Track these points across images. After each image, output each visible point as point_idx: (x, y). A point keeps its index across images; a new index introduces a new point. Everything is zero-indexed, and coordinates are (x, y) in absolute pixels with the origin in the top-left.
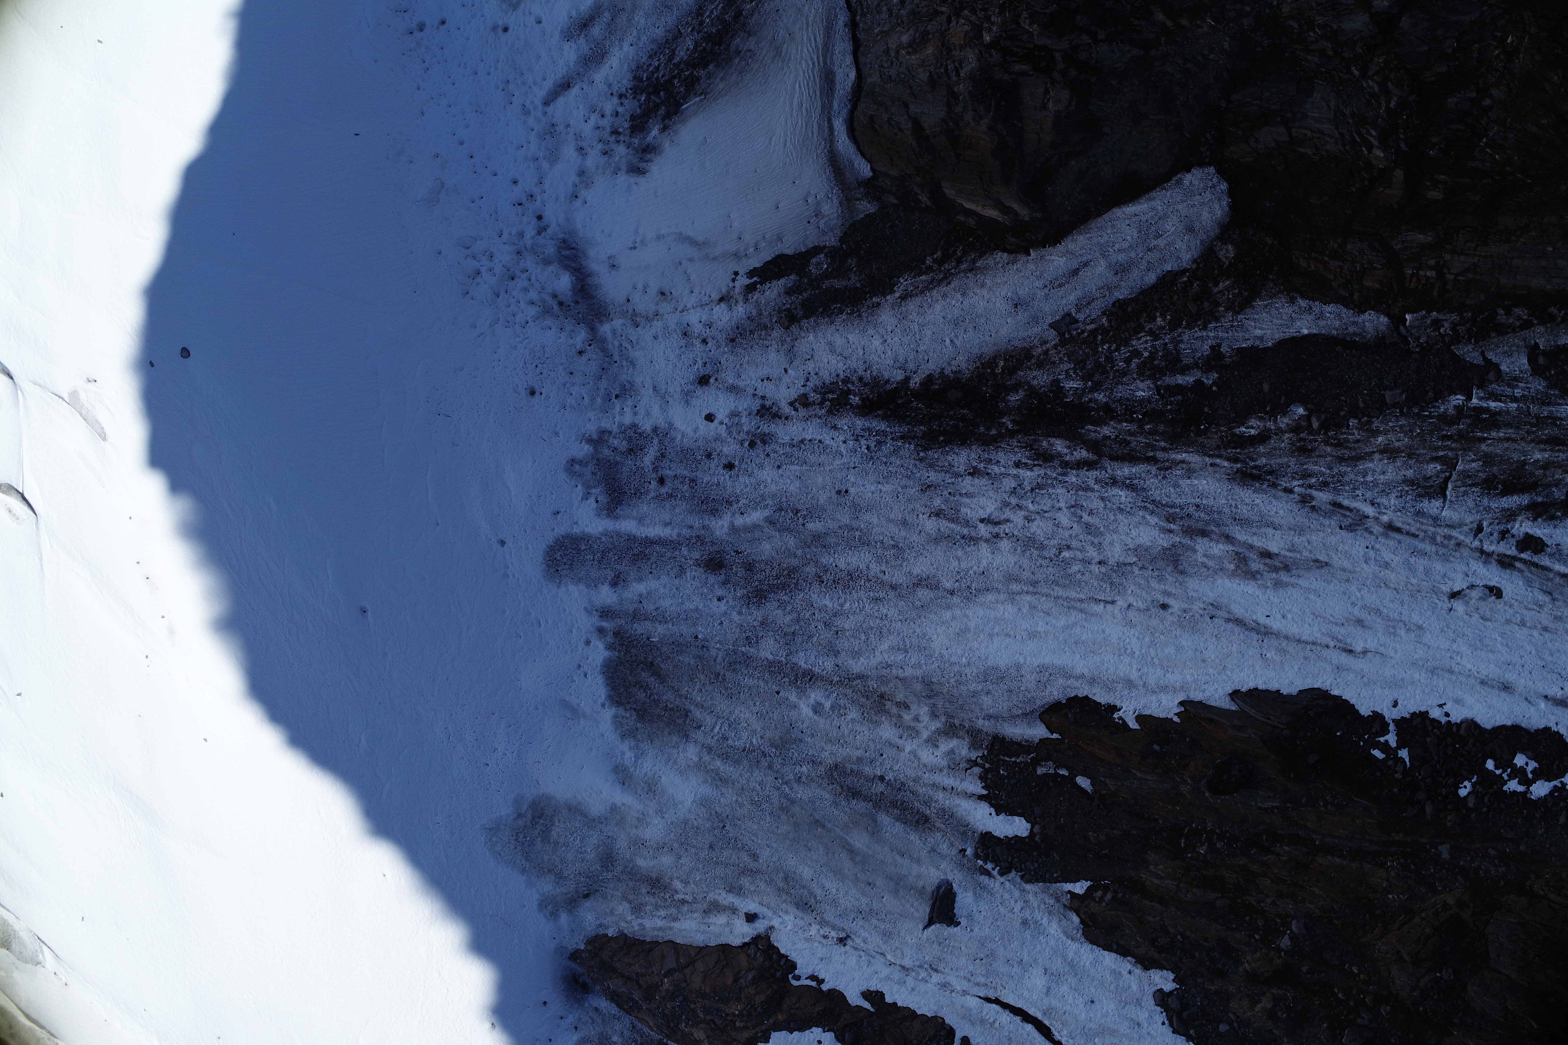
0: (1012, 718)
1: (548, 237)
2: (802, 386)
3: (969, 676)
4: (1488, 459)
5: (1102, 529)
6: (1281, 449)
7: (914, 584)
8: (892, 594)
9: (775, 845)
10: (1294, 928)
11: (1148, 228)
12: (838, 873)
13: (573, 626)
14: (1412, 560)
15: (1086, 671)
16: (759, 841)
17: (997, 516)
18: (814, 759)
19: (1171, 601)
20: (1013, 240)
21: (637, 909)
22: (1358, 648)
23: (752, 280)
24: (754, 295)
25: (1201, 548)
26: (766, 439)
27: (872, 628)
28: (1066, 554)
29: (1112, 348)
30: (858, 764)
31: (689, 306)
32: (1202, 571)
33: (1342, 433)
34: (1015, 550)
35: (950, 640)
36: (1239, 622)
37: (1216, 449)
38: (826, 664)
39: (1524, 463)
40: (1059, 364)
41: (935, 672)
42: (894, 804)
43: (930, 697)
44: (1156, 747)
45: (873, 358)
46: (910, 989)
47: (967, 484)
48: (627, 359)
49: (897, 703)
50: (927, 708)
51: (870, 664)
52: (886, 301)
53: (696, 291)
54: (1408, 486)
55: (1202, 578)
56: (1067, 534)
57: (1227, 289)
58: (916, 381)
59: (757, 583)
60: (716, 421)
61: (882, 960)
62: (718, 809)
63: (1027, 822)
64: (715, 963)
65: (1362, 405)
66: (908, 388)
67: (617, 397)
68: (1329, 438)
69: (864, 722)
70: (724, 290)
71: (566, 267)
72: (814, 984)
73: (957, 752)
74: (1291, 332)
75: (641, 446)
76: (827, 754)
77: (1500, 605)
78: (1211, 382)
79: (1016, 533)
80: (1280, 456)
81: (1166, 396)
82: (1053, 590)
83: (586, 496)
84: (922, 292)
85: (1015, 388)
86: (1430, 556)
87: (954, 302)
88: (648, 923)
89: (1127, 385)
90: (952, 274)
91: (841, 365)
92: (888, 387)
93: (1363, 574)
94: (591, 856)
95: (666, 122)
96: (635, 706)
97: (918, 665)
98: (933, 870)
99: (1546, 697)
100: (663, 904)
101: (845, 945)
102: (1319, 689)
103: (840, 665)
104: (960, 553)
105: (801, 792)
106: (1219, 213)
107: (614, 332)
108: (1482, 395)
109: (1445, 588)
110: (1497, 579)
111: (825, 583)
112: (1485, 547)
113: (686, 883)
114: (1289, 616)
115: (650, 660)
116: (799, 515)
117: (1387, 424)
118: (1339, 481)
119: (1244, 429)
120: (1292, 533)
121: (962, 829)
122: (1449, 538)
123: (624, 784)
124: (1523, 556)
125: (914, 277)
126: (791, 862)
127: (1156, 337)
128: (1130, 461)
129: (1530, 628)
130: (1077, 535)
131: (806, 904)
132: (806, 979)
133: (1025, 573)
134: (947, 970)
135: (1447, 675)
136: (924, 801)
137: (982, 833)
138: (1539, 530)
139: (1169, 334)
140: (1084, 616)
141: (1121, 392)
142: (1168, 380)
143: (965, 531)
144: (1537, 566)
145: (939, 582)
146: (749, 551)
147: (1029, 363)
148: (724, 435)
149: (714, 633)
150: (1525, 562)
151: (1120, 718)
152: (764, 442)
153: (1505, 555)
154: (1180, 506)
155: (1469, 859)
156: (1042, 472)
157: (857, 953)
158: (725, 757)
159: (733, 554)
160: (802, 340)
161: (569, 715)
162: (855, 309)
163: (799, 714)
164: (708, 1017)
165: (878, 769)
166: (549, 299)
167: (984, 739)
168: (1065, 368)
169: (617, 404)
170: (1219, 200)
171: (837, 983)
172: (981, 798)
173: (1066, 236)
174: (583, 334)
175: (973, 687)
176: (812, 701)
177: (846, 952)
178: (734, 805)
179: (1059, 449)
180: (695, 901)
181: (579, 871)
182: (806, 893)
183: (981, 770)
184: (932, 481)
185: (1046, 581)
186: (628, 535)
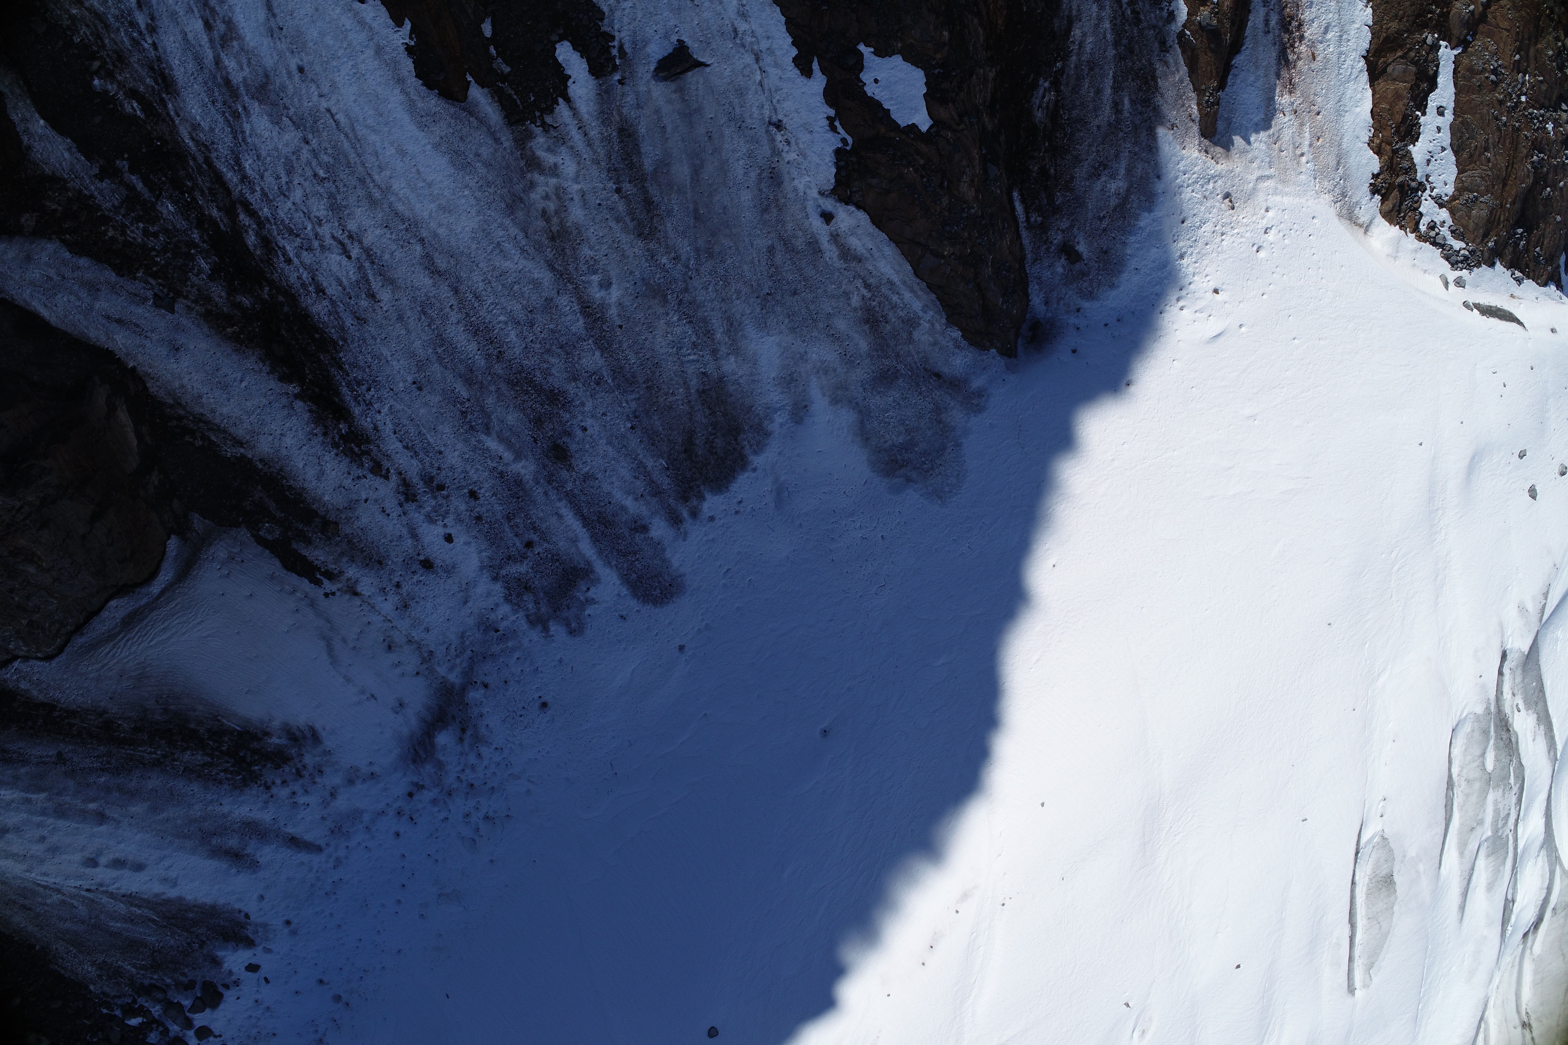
0: (483, 122)
1: (420, 778)
2: (366, 478)
3: (476, 179)
5: (283, 160)
6: (131, 75)
7: (440, 276)
8: (463, 288)
9: (747, 240)
11: (48, 290)
12: (723, 170)
13: (707, 541)
15: (397, 91)
16: (755, 255)
17: (336, 248)
18: (649, 258)
19: (293, 68)
21: (912, 322)
23: (321, 578)
24: (332, 569)
25: (239, 76)
26: (428, 480)
27: (503, 285)
28: (321, 173)
29: (155, 253)
30: (622, 218)
31: (383, 619)
32: (255, 63)
33: (89, 40)
34: (349, 215)
35: (459, 215)
36: (269, 7)
37: (166, 122)
38: (565, 304)
40: (196, 285)
41: (496, 210)
43: (521, 200)
45: (301, 435)
46: (770, 41)
47: (332, 290)
48: (463, 643)
49: (547, 223)
50: (531, 194)
51: (534, 266)
52: (253, 456)
53: (366, 620)
55: (259, 58)
56: (306, 184)
57: (53, 201)
58: (293, 388)
59: (546, 407)
60: (448, 531)
61: (766, 81)
62: (758, 310)
63: (556, 49)
64: (893, 221)
65: (61, 43)
66: (302, 391)
67: (497, 631)
68: (100, 48)
69: (585, 238)
70: (347, 597)
71: (433, 745)
72: (837, 123)
73: (545, 146)
74: (50, 132)
75: (516, 582)
76: (636, 250)
78: (125, 162)
79: (337, 224)
80: (137, 71)
81: (157, 187)
82: (355, 163)
83: (591, 601)
84: (225, 431)
85: (238, 306)
87: (212, 400)
88: (916, 305)
89: (172, 222)
90: (193, 417)
91: (327, 458)
92: (314, 407)
94: (894, 394)
95: (260, 736)
96: (733, 442)
97: (501, 225)
98: (655, 95)
100: (887, 303)
101: (780, 121)
103: (556, 291)
104: (387, 256)
105: (685, 250)
107: (451, 669)
111: (499, 349)
113: (847, 295)
115: (684, 455)
116: (464, 409)
117: (61, 15)
118: (122, 16)
119: (138, 112)
120: (179, 19)
121: (605, 96)
123: (806, 407)
125: (219, 446)
126: (748, 216)
127: (124, 227)
128: (221, 178)
130: (302, 176)
131: (772, 178)
132: (839, 133)
133: (360, 194)
134: (727, 22)
136: (609, 143)
137: (597, 78)
139: (115, 219)
140: (355, 125)
141: (181, 224)
142: (147, 194)
143: (367, 264)
145: (422, 257)
146: (527, 432)
147: (214, 309)
148: (452, 517)
149: (616, 415)
151: (411, 38)
152: (432, 479)
154: (223, 116)
156: (279, 238)
157: (778, 106)
158: (709, 334)
159: (539, 444)
160: (335, 504)
161: (786, 494)
162: (279, 477)
163: (623, 296)
164: (942, 193)
165: (613, 199)
166: (466, 743)
167: (518, 132)
168: (195, 278)
169: (501, 627)
171: (819, 104)
172: (568, 100)
173: (99, 347)
174: (471, 694)
175: (482, 171)
176: (603, 293)
177: (785, 116)
178: (743, 298)
179: (253, 238)
180: (857, 276)
181: (918, 396)
182: (763, 185)
183: (545, 116)
184: (352, 319)
185: (353, 173)
186: (595, 543)
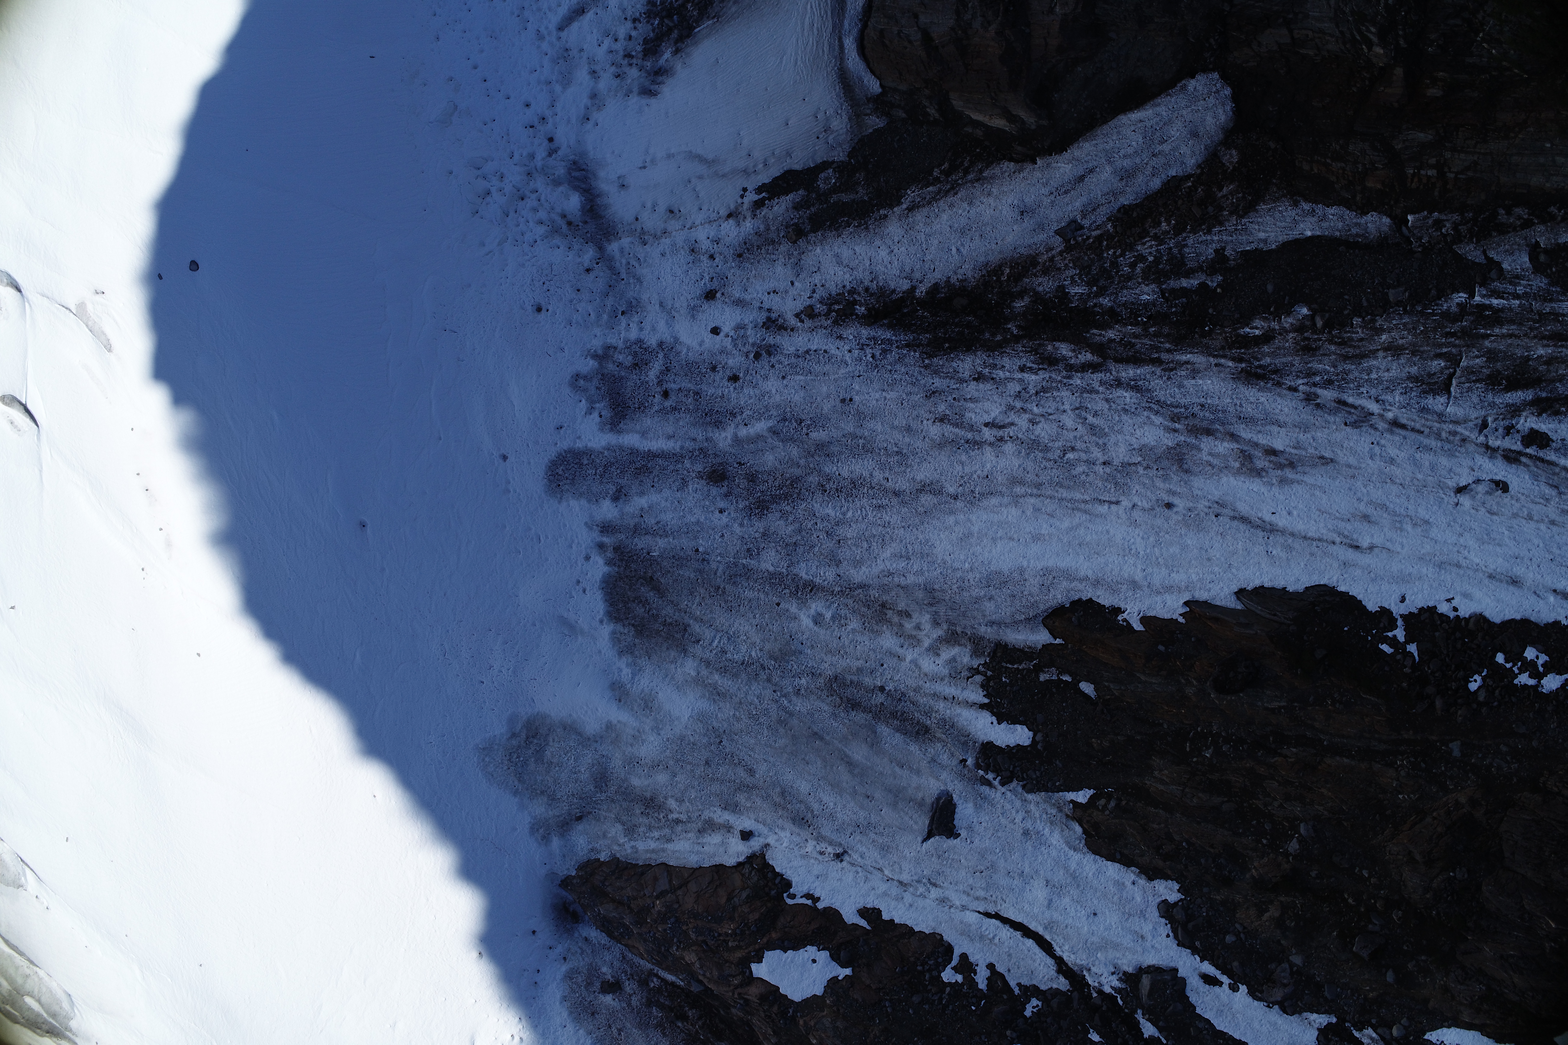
0: (1015, 624)
1: (559, 158)
2: (809, 298)
3: (972, 582)
4: (1492, 356)
5: (1107, 430)
6: (1285, 349)
7: (917, 490)
8: (895, 501)
9: (772, 759)
10: (1302, 831)
11: (1153, 134)
12: (836, 786)
13: (573, 541)
14: (1418, 456)
15: (1090, 573)
16: (756, 756)
17: (1002, 419)
18: (813, 671)
19: (1176, 500)
20: (1019, 148)
21: (630, 831)
22: (1365, 544)
23: (761, 196)
24: (762, 210)
25: (1206, 446)
26: (771, 350)
27: (875, 536)
28: (1070, 456)
29: (1117, 254)
30: (858, 675)
31: (696, 224)
32: (1206, 469)
33: (1346, 332)
34: (1020, 452)
35: (953, 545)
36: (1244, 520)
37: (1220, 349)
38: (827, 574)
39: (1528, 358)
40: (1065, 270)
41: (937, 578)
42: (894, 715)
43: (931, 605)
44: (1161, 648)
45: (880, 268)
46: (907, 905)
47: (972, 389)
48: (634, 277)
49: (898, 611)
50: (929, 616)
51: (872, 573)
52: (893, 212)
53: (705, 208)
54: (1412, 382)
55: (1207, 476)
56: (1071, 435)
57: (1231, 193)
58: (922, 290)
59: (759, 494)
60: (722, 334)
61: (880, 875)
62: (715, 724)
63: (1030, 730)
64: (709, 883)
65: (1365, 304)
66: (914, 297)
67: (623, 313)
68: (1333, 337)
69: (865, 632)
70: (732, 207)
71: (576, 188)
72: (809, 902)
73: (959, 659)
74: (1295, 234)
75: (646, 360)
76: (826, 665)
77: (1506, 499)
78: (1215, 284)
79: (1020, 436)
80: (1285, 356)
81: (1171, 298)
82: (1057, 491)
83: (590, 411)
84: (929, 203)
85: (1021, 295)
86: (1435, 452)
87: (960, 211)
88: (641, 846)
89: (1132, 289)
90: (959, 185)
91: (847, 276)
92: (894, 297)
93: (1369, 470)
94: (585, 776)
95: (679, 45)
96: (633, 622)
97: (921, 572)
98: (932, 781)
99: (1555, 591)
100: (657, 825)
101: (842, 861)
102: (1325, 585)
103: (842, 574)
104: (964, 458)
105: (799, 704)
106: (1223, 118)
107: (622, 250)
108: (1484, 292)
109: (1451, 483)
110: (1503, 473)
111: (828, 492)
112: (1490, 443)
113: (681, 801)
114: (1295, 513)
115: (650, 575)
116: (803, 424)
117: (1390, 322)
118: (1344, 379)
119: (1248, 330)
120: (1297, 430)
121: (963, 739)
122: (1454, 433)
123: (620, 701)
124: (1528, 451)
125: (921, 188)
126: (789, 776)
127: (1161, 242)
128: (1135, 363)
129: (1537, 521)
130: (1081, 437)
131: (803, 819)
132: (802, 897)
133: (1029, 476)
134: (946, 884)
135: (1454, 569)
136: (925, 712)
137: (983, 743)
138: (1544, 425)
139: (1174, 239)
140: (1088, 516)
141: (1126, 296)
142: (1173, 284)
143: (969, 436)
144: (1542, 460)
145: (942, 487)
146: (751, 462)
147: (1034, 271)
148: (730, 347)
149: (715, 546)
150: (1530, 456)
151: (1125, 620)
152: (769, 354)
153: (1510, 450)
154: (1184, 406)
155: (1480, 755)
156: (1047, 375)
157: (854, 869)
158: (724, 671)
159: (736, 465)
160: (809, 254)
161: (566, 632)
162: (863, 221)
163: (800, 626)
164: (700, 938)
165: (879, 679)
166: (558, 219)
167: (986, 646)
168: (1071, 274)
169: (623, 320)
170: (1223, 105)
171: (833, 901)
172: (982, 706)
173: (1072, 144)
174: (591, 252)
175: (975, 592)
176: (813, 612)
177: (843, 868)
178: (731, 719)
179: (1064, 353)
180: (690, 820)
181: (572, 792)
182: (803, 807)
183: (983, 678)
184: (936, 387)
185: (1050, 483)
186: (631, 449)
